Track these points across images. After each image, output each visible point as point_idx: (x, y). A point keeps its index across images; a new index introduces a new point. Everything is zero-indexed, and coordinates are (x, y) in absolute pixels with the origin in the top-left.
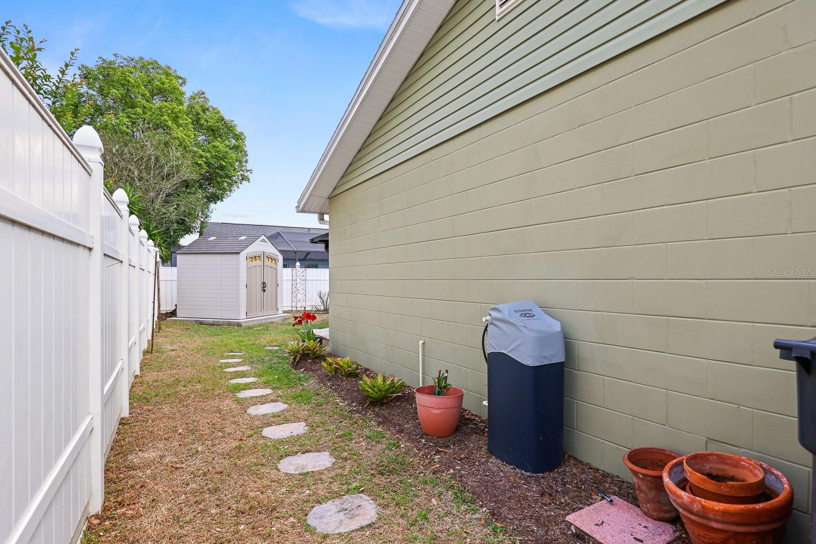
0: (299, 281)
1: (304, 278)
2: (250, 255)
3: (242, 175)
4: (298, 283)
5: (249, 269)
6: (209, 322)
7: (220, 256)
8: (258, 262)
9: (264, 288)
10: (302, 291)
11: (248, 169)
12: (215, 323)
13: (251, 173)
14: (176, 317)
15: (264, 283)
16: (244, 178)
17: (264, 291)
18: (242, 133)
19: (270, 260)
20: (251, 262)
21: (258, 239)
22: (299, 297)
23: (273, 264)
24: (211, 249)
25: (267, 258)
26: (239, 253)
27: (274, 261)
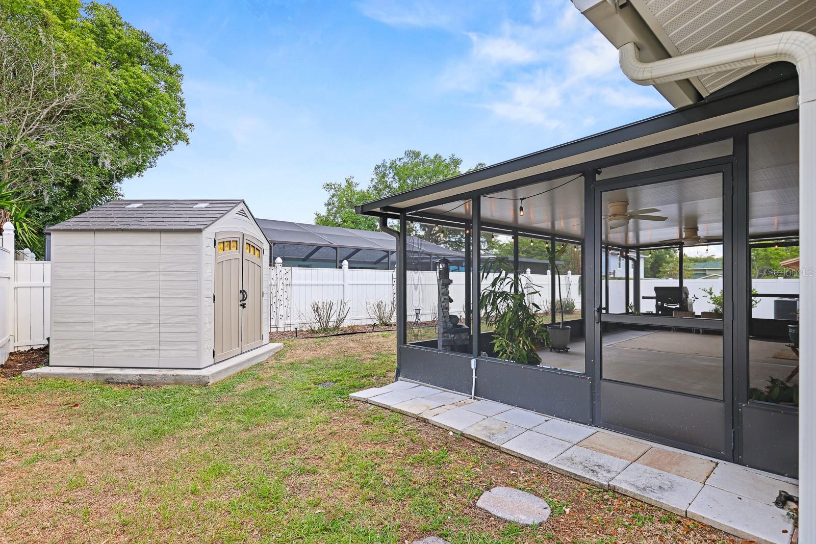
0: (280, 287)
1: (288, 282)
2: (220, 238)
3: (177, 131)
4: (280, 290)
5: (218, 264)
6: (130, 378)
7: (156, 236)
8: (234, 253)
9: (243, 300)
10: (286, 303)
11: (187, 123)
12: (144, 380)
13: (191, 130)
14: (47, 364)
15: (243, 292)
16: (181, 137)
17: (243, 306)
18: (178, 67)
19: (252, 249)
20: (221, 251)
21: (233, 207)
22: (281, 311)
23: (255, 258)
24: (133, 223)
25: (248, 246)
26: (200, 231)
27: (257, 252)
